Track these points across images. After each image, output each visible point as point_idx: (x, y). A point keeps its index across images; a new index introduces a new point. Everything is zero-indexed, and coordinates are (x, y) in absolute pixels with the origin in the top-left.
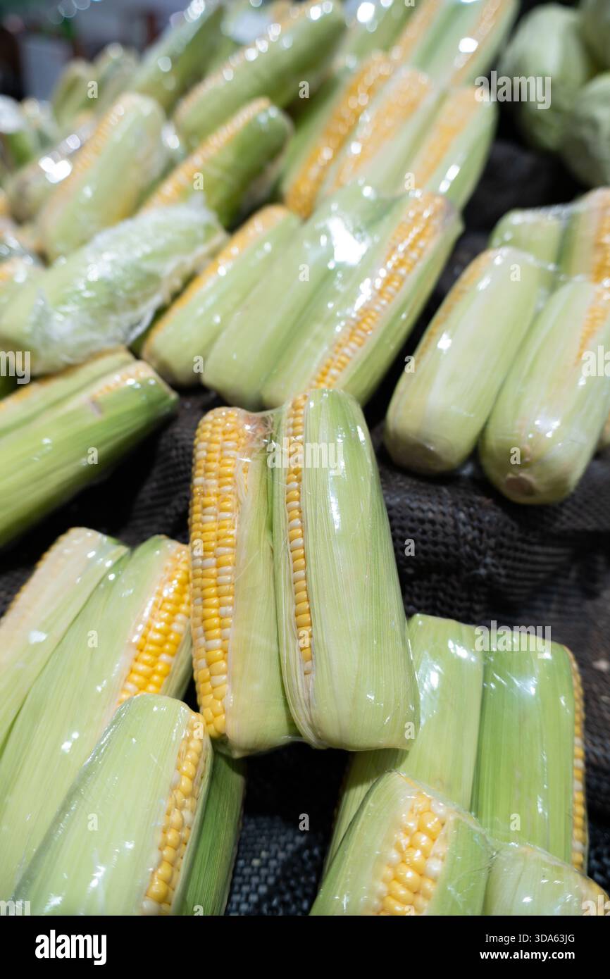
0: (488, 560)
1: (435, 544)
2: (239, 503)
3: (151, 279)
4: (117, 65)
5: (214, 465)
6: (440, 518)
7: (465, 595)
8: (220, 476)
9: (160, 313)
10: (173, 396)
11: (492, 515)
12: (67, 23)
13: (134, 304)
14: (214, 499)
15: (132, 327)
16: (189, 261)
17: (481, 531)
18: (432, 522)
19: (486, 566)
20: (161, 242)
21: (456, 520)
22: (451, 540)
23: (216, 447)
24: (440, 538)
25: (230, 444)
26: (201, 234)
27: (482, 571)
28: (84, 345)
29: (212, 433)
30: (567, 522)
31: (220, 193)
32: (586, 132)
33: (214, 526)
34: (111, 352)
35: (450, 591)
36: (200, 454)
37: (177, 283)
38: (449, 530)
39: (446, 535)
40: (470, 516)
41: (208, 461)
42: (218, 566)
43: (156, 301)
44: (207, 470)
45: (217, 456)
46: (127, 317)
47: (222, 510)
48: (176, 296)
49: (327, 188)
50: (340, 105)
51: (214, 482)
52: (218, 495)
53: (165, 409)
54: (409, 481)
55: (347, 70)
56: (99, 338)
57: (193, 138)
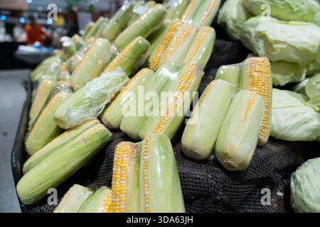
0: (221, 193)
1: (201, 187)
2: (127, 177)
3: (105, 95)
4: (103, 22)
5: (119, 163)
6: (202, 177)
7: (214, 206)
8: (121, 167)
9: (107, 105)
10: (111, 134)
11: (221, 175)
12: (91, 7)
13: (99, 104)
14: (119, 176)
15: (98, 112)
16: (117, 88)
17: (217, 182)
18: (199, 179)
19: (220, 196)
20: (107, 84)
21: (208, 178)
22: (206, 186)
23: (120, 156)
24: (202, 185)
25: (125, 155)
26: (121, 79)
27: (219, 198)
28: (82, 119)
29: (120, 151)
30: (250, 176)
31: (128, 65)
32: (247, 36)
33: (119, 186)
34: (91, 120)
35: (208, 204)
36: (115, 159)
37: (113, 96)
38: (205, 182)
39: (204, 184)
40: (213, 176)
41: (118, 162)
42: (120, 201)
43: (106, 102)
44: (117, 165)
45: (120, 160)
46: (96, 108)
47: (121, 180)
48: (113, 99)
49: (161, 61)
50: (166, 34)
51: (119, 169)
52: (120, 174)
53: (107, 139)
54: (190, 162)
55: (168, 23)
56: (87, 116)
57: (120, 48)
